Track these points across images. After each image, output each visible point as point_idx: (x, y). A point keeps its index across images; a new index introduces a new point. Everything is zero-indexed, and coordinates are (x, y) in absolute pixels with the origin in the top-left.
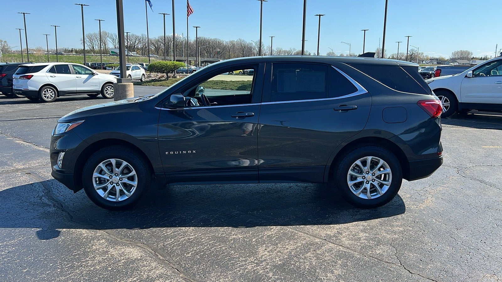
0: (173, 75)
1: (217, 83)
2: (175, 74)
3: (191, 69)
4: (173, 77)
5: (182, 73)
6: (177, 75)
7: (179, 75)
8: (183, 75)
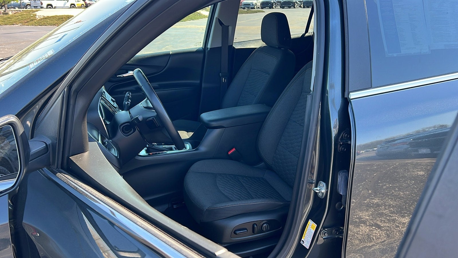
0: (3, 12)
1: (62, 18)
2: (5, 9)
3: (24, 4)
4: (3, 14)
5: (14, 8)
6: (8, 11)
7: (11, 11)
8: (16, 11)
